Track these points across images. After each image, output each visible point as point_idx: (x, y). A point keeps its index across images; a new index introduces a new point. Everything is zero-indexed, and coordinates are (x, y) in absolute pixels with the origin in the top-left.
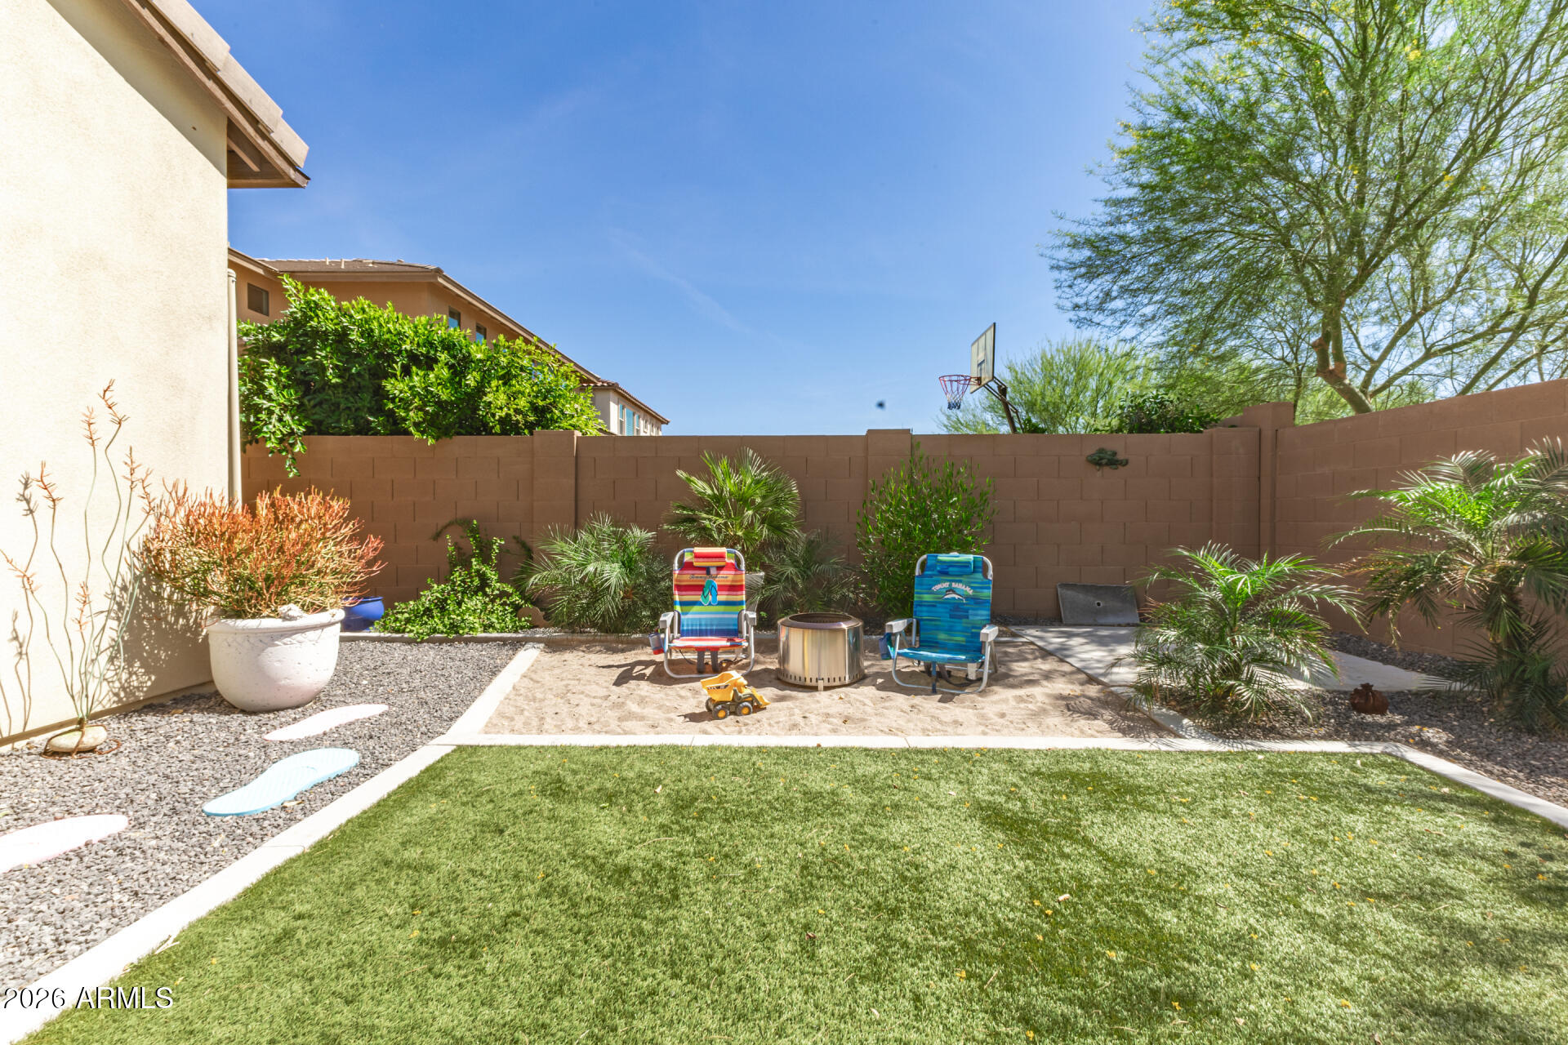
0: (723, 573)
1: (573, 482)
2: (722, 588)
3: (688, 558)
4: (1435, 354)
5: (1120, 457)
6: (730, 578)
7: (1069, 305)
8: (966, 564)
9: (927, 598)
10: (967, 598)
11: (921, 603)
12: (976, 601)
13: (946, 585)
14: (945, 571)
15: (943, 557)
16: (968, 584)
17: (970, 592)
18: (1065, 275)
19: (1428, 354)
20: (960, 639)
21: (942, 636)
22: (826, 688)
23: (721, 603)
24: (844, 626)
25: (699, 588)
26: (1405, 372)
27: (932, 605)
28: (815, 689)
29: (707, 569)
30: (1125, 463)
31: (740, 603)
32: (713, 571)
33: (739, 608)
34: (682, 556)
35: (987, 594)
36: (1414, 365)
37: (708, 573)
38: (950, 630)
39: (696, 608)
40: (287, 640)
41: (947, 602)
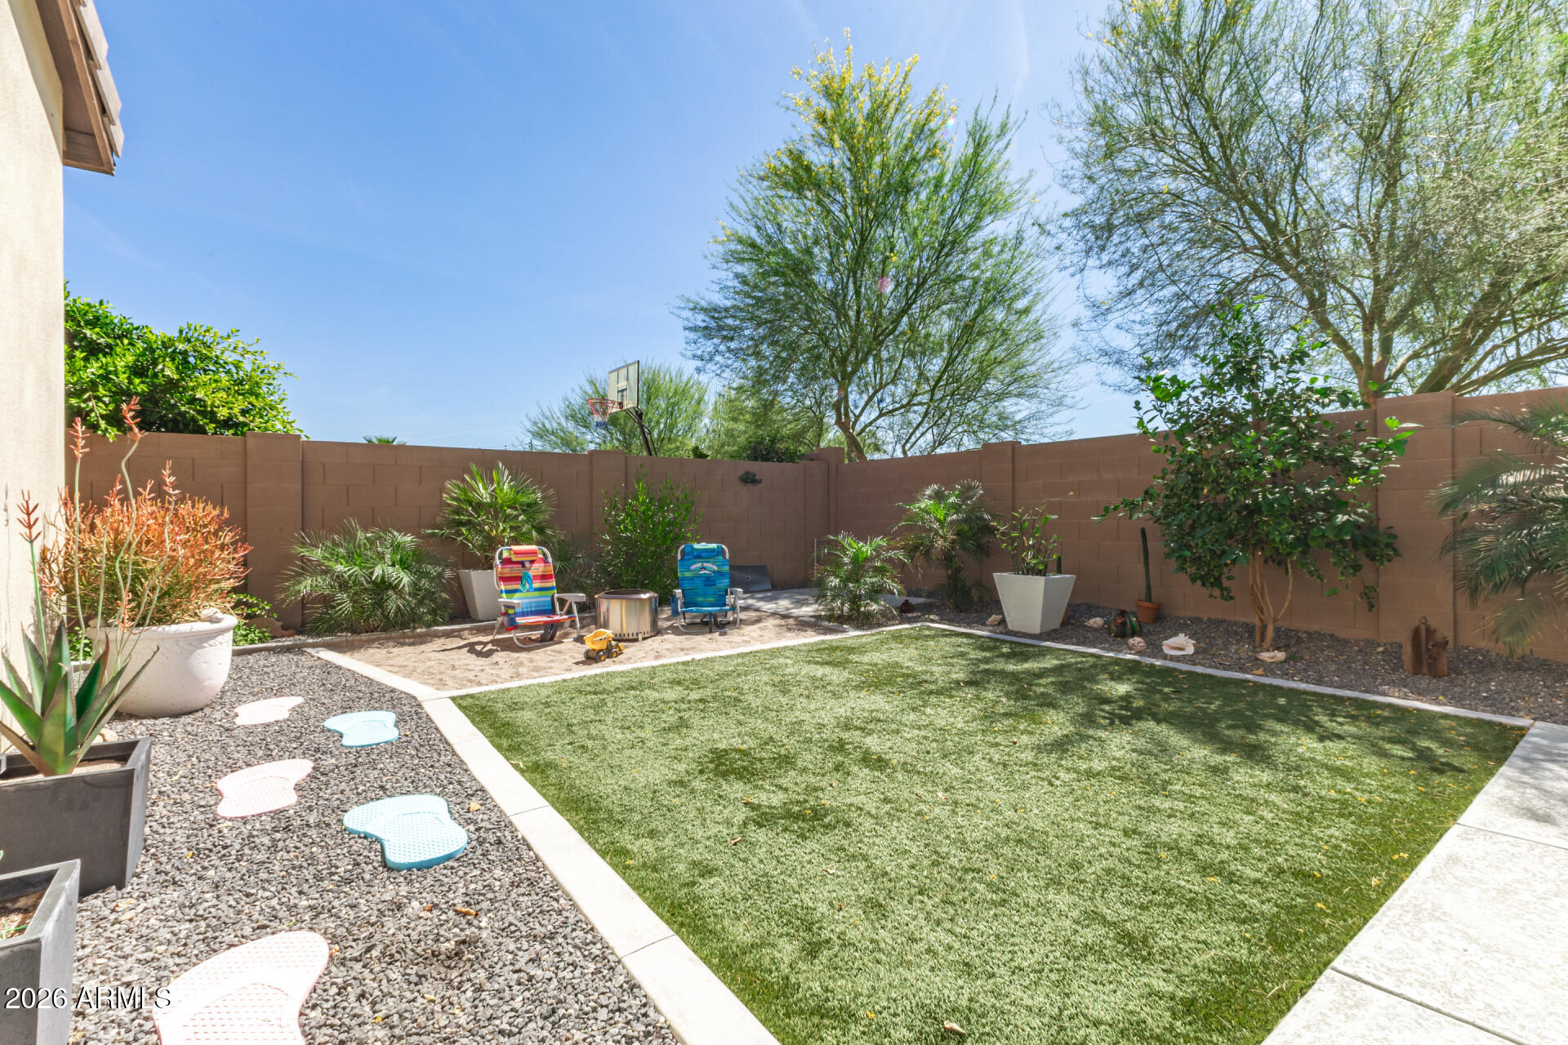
0: (535, 565)
1: (299, 487)
2: (536, 577)
3: (505, 555)
4: (884, 415)
5: (757, 477)
6: (541, 569)
7: (689, 354)
8: (712, 550)
9: (688, 574)
10: (714, 572)
11: (684, 579)
12: (720, 574)
13: (699, 565)
14: (699, 556)
15: (696, 546)
16: (714, 563)
17: (716, 568)
18: (692, 336)
19: (881, 415)
20: (711, 599)
21: (700, 599)
22: (644, 639)
23: (536, 590)
24: (643, 596)
25: (518, 579)
26: (871, 423)
27: (692, 579)
28: (636, 640)
29: (522, 563)
30: (759, 482)
31: (551, 588)
32: (527, 565)
33: (551, 592)
34: (501, 553)
35: (726, 568)
36: (875, 420)
37: (524, 566)
38: (705, 595)
39: (517, 595)
40: (212, 642)
41: (701, 576)
